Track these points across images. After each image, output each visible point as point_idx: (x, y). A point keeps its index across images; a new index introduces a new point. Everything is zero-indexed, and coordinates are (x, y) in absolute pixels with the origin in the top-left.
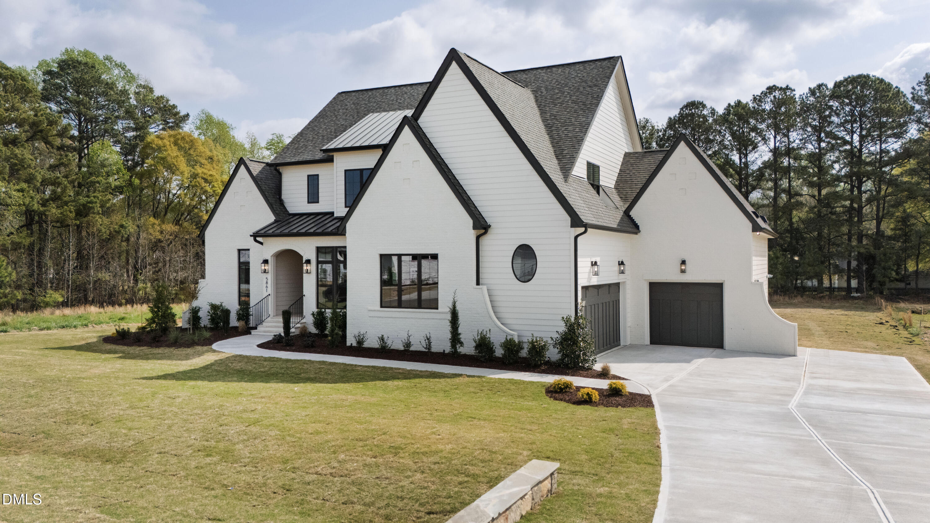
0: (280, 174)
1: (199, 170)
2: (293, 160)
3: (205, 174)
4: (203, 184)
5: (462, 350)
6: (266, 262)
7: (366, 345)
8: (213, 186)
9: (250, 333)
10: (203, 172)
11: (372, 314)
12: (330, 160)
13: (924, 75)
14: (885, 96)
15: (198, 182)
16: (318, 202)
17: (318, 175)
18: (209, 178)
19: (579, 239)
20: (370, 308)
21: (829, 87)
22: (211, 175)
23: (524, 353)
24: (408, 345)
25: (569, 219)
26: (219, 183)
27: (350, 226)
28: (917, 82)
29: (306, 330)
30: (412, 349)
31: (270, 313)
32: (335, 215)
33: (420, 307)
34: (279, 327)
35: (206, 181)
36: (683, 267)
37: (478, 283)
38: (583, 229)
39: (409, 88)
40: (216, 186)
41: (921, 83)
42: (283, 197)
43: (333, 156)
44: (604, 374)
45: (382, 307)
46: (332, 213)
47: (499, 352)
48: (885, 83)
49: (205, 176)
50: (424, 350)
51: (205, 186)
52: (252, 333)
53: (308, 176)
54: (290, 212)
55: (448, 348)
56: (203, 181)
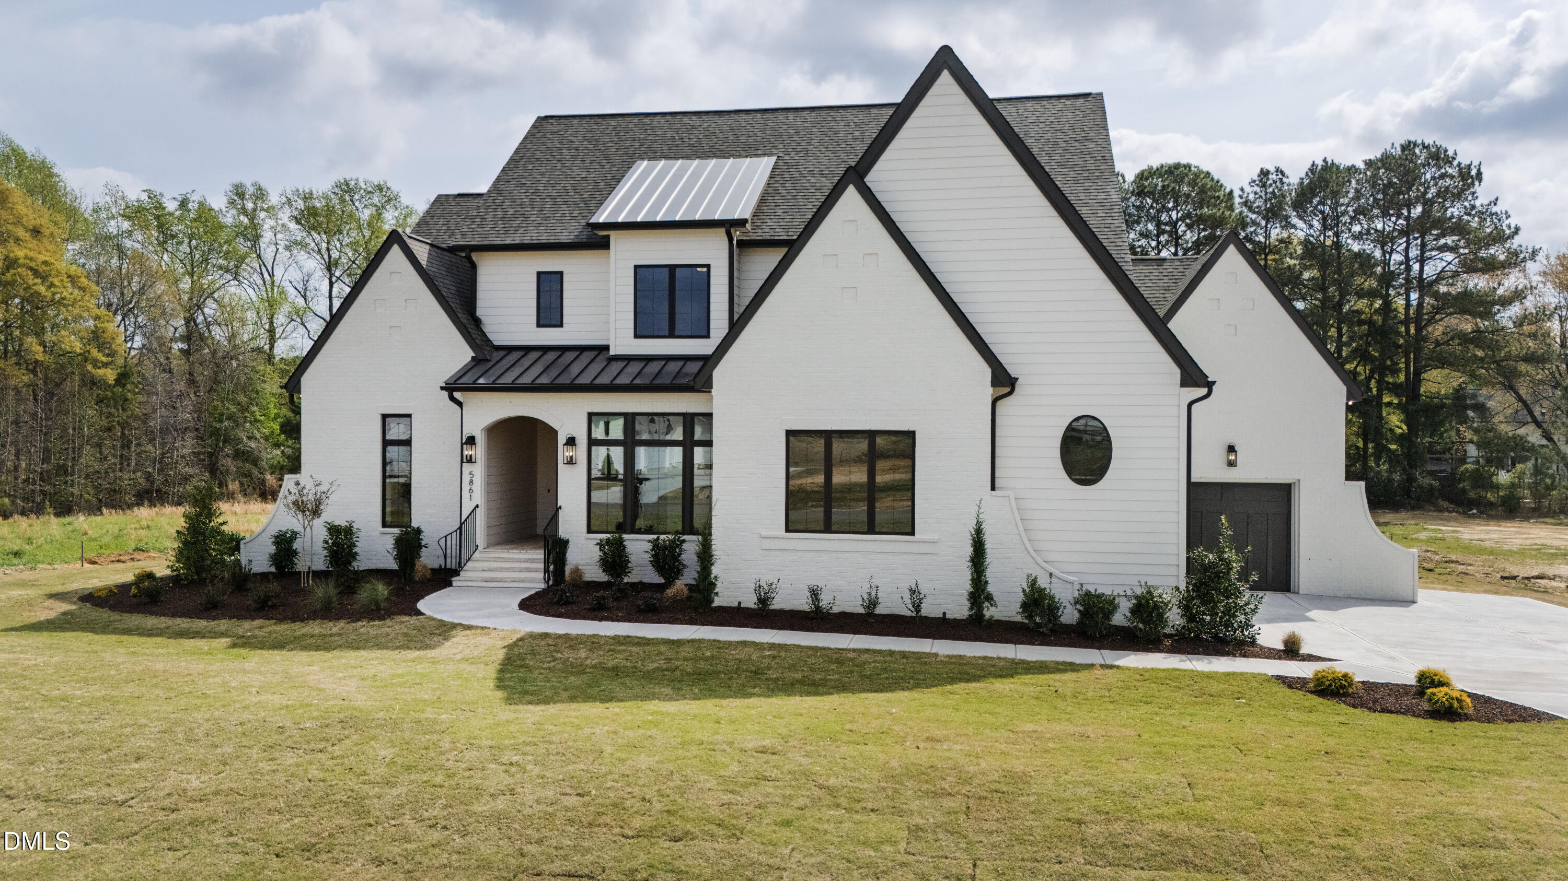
0: (474, 267)
1: (20, 253)
2: (508, 241)
3: (31, 259)
4: (31, 280)
5: (989, 612)
6: (471, 441)
7: (778, 603)
8: (52, 285)
9: (450, 584)
10: (26, 257)
11: (767, 544)
12: (604, 244)
13: (1258, 171)
14: (1214, 197)
15: (20, 276)
16: (561, 325)
17: (561, 274)
18: (42, 268)
19: (1194, 407)
20: (764, 533)
21: (1126, 179)
22: (45, 263)
23: (1120, 618)
24: (872, 603)
25: (1177, 372)
26: (65, 279)
27: (719, 374)
28: (1249, 180)
29: (580, 576)
30: (879, 610)
31: (478, 542)
32: (612, 352)
33: (871, 530)
34: (536, 570)
35: (36, 273)
36: (1232, 457)
37: (993, 488)
38: (1204, 391)
39: (694, 118)
40: (57, 283)
41: (1254, 181)
42: (479, 313)
43: (608, 237)
44: (1291, 650)
45: (788, 530)
46: (606, 348)
47: (1070, 616)
48: (1212, 179)
49: (33, 264)
50: (909, 614)
51: (35, 284)
52: (454, 584)
53: (539, 274)
54: (496, 343)
55: (960, 609)
56: (29, 273)
